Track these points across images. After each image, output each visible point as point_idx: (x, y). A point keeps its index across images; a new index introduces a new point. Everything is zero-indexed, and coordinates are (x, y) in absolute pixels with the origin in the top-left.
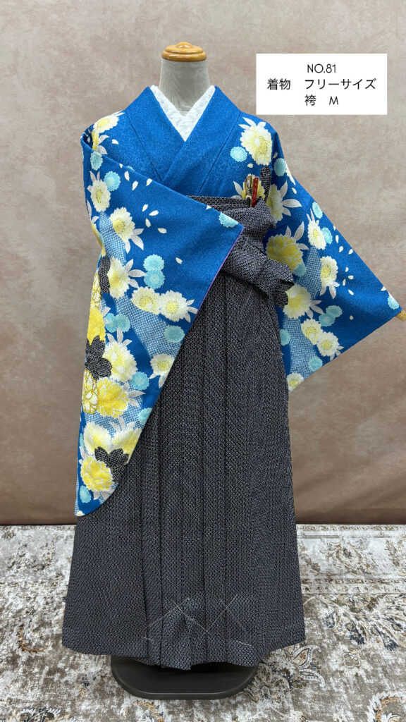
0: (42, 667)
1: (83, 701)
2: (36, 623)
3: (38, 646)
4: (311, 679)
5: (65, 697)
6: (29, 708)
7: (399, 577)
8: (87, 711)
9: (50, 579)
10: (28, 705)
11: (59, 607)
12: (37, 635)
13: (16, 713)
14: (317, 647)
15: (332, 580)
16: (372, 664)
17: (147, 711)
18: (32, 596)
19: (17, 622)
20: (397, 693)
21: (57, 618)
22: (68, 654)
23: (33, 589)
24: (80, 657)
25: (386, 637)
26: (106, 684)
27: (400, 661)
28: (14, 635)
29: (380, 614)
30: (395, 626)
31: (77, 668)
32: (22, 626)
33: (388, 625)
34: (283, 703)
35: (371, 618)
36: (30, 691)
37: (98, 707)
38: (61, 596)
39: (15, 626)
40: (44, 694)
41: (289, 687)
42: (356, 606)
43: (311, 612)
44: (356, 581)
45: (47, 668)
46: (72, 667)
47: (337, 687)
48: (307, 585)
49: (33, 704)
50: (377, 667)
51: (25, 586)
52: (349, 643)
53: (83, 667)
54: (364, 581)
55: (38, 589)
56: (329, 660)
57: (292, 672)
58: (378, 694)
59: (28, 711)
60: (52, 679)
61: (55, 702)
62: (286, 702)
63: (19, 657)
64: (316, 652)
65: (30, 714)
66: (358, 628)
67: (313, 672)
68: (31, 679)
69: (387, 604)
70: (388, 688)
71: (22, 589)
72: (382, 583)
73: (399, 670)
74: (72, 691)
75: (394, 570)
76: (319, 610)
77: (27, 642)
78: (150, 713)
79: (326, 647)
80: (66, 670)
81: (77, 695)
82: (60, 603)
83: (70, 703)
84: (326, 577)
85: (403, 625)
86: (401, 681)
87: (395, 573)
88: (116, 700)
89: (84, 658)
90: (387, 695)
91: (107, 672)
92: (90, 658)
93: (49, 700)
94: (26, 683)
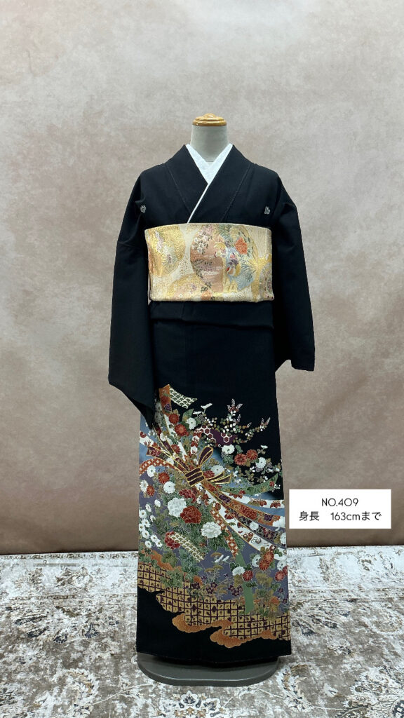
1: (19, 673)
7: (327, 589)
8: (22, 679)
17: (77, 679)
20: (306, 663)
24: (18, 646)
25: (305, 628)
26: (41, 662)
27: (315, 642)
29: (303, 612)
30: (315, 621)
31: (15, 653)
33: (309, 620)
35: (295, 616)
37: (32, 676)
46: (11, 652)
53: (21, 652)
58: (290, 664)
69: (311, 606)
70: (299, 659)
72: (310, 592)
73: (312, 649)
74: (9, 667)
75: (324, 584)
78: (80, 679)
81: (13, 668)
83: (7, 674)
85: (323, 620)
86: (312, 655)
87: (323, 587)
88: (48, 672)
89: (22, 647)
90: (297, 664)
91: (43, 654)
92: (28, 646)
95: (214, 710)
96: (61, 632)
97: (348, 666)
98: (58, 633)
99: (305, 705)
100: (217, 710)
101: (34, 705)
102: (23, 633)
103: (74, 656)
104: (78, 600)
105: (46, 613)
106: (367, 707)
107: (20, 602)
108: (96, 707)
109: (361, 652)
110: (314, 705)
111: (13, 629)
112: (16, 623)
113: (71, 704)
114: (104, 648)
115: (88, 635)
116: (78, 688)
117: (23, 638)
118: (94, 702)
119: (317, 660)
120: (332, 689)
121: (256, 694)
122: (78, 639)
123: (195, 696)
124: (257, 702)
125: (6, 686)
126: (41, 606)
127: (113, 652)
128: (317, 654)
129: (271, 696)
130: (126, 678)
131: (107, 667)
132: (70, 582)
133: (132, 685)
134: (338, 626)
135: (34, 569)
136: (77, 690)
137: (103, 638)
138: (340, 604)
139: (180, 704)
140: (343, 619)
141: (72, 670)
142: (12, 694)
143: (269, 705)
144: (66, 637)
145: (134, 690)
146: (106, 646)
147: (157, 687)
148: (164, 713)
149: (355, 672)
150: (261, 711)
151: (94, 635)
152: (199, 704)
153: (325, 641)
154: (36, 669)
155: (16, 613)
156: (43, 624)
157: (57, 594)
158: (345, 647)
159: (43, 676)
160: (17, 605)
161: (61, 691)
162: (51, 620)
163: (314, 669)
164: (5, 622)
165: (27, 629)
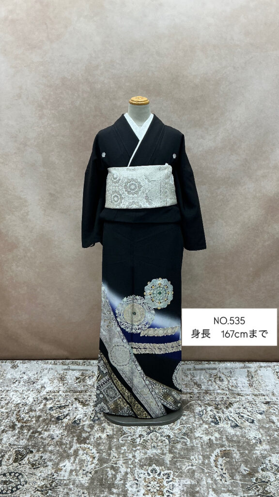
0: (29, 430)
1: (50, 445)
2: (27, 410)
3: (28, 421)
4: (182, 440)
5: (40, 444)
6: (20, 448)
8: (51, 450)
9: (37, 389)
10: (19, 447)
11: (41, 403)
12: (27, 415)
13: (13, 450)
15: (207, 393)
16: (220, 434)
17: (85, 451)
18: (26, 397)
19: (17, 409)
20: (231, 448)
21: (39, 408)
22: (44, 424)
23: (27, 394)
24: (50, 426)
25: (233, 422)
26: (64, 439)
27: (238, 433)
28: (14, 415)
29: (232, 411)
30: (240, 417)
31: (48, 431)
32: (19, 411)
33: (236, 416)
34: (163, 450)
35: (227, 412)
36: (21, 440)
38: (43, 397)
39: (15, 411)
40: (29, 442)
41: (168, 443)
42: (219, 406)
43: (191, 409)
44: (223, 394)
45: (31, 431)
46: (46, 430)
47: (197, 444)
48: (191, 395)
49: (22, 446)
50: (223, 435)
51: (22, 392)
52: (210, 424)
53: (52, 431)
54: (228, 394)
55: (30, 394)
56: (195, 432)
57: (172, 437)
58: (220, 448)
59: (19, 449)
60: (34, 436)
61: (34, 446)
62: (165, 450)
63: (16, 425)
64: (189, 428)
65: (20, 451)
66: (217, 417)
67: (184, 437)
68: (22, 435)
69: (238, 406)
70: (227, 446)
71: (20, 393)
72: (239, 395)
73: (236, 438)
74: (44, 441)
75: (249, 389)
76: (196, 408)
77: (22, 418)
78: (87, 452)
79: (195, 426)
80: (42, 432)
81: (46, 442)
82: (42, 401)
83: (43, 446)
85: (245, 416)
86: (235, 442)
87: (248, 391)
88: (68, 446)
89: (53, 427)
90: (225, 449)
91: (65, 433)
92: (56, 427)
93: (31, 445)
94: (19, 437)
95: (168, 479)
96: (77, 418)
97: (258, 452)
98: (75, 418)
99: (228, 479)
100: (171, 479)
101: (59, 469)
102: (54, 417)
103: (84, 435)
104: (88, 394)
105: (68, 402)
106: (267, 482)
107: (53, 394)
108: (96, 472)
109: (268, 442)
110: (233, 479)
111: (48, 414)
112: (50, 410)
113: (81, 469)
114: (103, 430)
115: (94, 421)
116: (85, 458)
117: (53, 421)
118: (95, 468)
119: (238, 446)
120: (246, 469)
121: (196, 469)
122: (87, 423)
123: (157, 468)
124: (197, 475)
125: (42, 455)
126: (66, 398)
127: (108, 434)
128: (239, 442)
129: (206, 471)
130: (115, 453)
131: (104, 444)
132: (84, 380)
133: (118, 458)
134: (255, 422)
135: (62, 372)
136: (85, 460)
137: (103, 423)
138: (258, 405)
139: (148, 473)
140: (259, 417)
141: (82, 445)
142: (46, 460)
143: (204, 478)
144: (80, 421)
145: (120, 461)
146: (104, 428)
147: (134, 461)
148: (137, 478)
149: (263, 457)
150: (199, 481)
151: (97, 420)
152: (160, 474)
153: (245, 433)
154: (60, 444)
155: (50, 401)
156: (66, 411)
157: (76, 389)
158: (258, 437)
159: (65, 448)
160: (50, 396)
161: (75, 460)
162: (71, 408)
163: (236, 453)
164: (43, 408)
165: (56, 414)
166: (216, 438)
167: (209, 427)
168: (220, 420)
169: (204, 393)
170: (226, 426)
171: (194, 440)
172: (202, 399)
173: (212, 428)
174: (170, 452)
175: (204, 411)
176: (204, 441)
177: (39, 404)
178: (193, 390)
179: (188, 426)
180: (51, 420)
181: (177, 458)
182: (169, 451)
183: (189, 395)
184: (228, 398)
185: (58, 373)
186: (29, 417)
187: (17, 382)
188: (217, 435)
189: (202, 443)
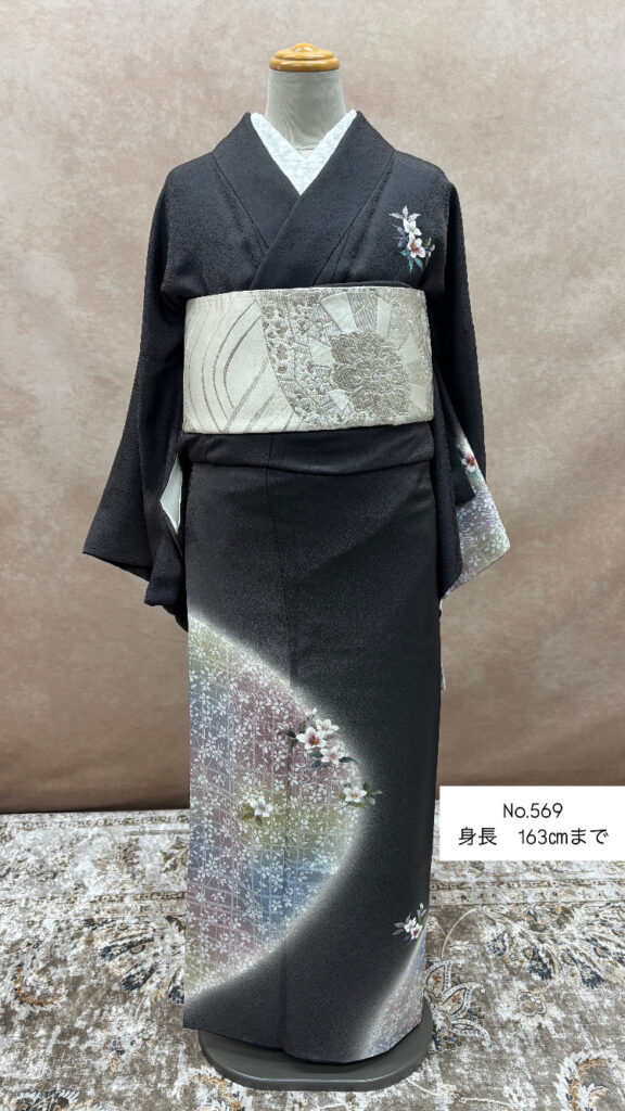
0: (51, 1028)
1: (113, 1078)
2: (43, 961)
3: (45, 995)
4: (470, 1034)
5: (86, 1072)
6: (29, 1091)
7: (608, 876)
8: (120, 1093)
9: (65, 893)
10: (27, 1086)
11: (78, 935)
12: (44, 979)
13: (10, 1100)
14: (478, 985)
15: (502, 883)
16: (563, 1009)
17: (214, 1091)
18: (37, 919)
19: (13, 960)
20: (602, 1053)
21: (75, 952)
22: (91, 1006)
23: (39, 908)
24: (110, 1011)
25: (584, 967)
26: (150, 1051)
27: (607, 1003)
28: (8, 980)
29: (576, 935)
30: (599, 950)
31: (106, 1027)
32: (21, 965)
33: (588, 949)
34: (426, 1071)
35: (563, 939)
36: (31, 1065)
37: (137, 1086)
38: (82, 918)
39: (9, 966)
40: (54, 1069)
41: (434, 1047)
42: (539, 922)
43: (470, 933)
44: (539, 884)
45: (58, 1029)
46: (98, 1025)
47: (510, 1046)
48: (463, 892)
49: (35, 1085)
50: (570, 1012)
51: (26, 904)
52: (526, 977)
53: (114, 1025)
54: (552, 882)
55: (46, 908)
57: (439, 1025)
58: (573, 1054)
59: (28, 1095)
60: (66, 1046)
61: (71, 1081)
62: (430, 1070)
63: (14, 1013)
64: (477, 993)
65: (31, 1100)
66: (540, 953)
67: (472, 1024)
68: (33, 1047)
69: (586, 917)
70: (589, 1045)
71: (20, 909)
72: (580, 885)
73: (606, 1018)
74: (98, 1063)
76: (482, 929)
77: (29, 990)
78: (220, 1094)
79: (493, 985)
80: (88, 1031)
81: (102, 1064)
82: (80, 929)
83: (94, 1082)
84: (492, 879)
85: (612, 948)
86: (609, 1034)
88: (164, 1075)
89: (116, 1012)
90: (587, 1056)
91: (153, 1032)
92: (126, 1011)
93: (61, 1078)
94: (25, 1054)
96: (179, 978)
98: (174, 978)
102: (116, 979)
105: (150, 929)
107: (108, 907)
111: (99, 969)
112: (103, 956)
117: (116, 993)
119: (619, 1046)
126: (142, 916)
135: (125, 840)
141: (204, 1069)
154: (140, 1069)
155: (103, 930)
156: (146, 958)
157: (166, 889)
159: (156, 1084)
160: (102, 914)
162: (161, 948)
163: (617, 1067)
164: (85, 952)
165: (124, 970)
166: (555, 1020)
167: (531, 988)
168: (551, 962)
169: (493, 883)
170: (570, 980)
171: (500, 1034)
172: (492, 900)
173: (536, 991)
174: (447, 1076)
175: (506, 935)
176: (526, 1036)
177: (72, 939)
178: (464, 876)
179: (475, 986)
180: (109, 991)
181: (469, 1095)
182: (443, 1073)
183: (457, 893)
184: (555, 894)
185: (115, 844)
186: (50, 983)
187: (11, 874)
188: (555, 1011)
189: (522, 1040)
